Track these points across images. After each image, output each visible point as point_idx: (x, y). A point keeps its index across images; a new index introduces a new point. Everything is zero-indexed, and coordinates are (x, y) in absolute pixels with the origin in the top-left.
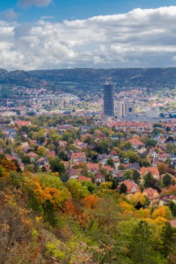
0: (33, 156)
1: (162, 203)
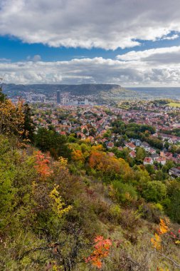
0: (38, 122)
1: (96, 142)
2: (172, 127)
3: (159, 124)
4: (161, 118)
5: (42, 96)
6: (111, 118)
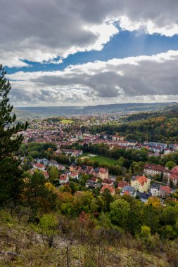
2: (71, 142)
3: (58, 140)
4: (58, 134)
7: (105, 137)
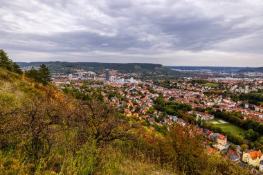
1: (140, 118)
2: (206, 106)
3: (195, 102)
4: (198, 97)
5: (92, 73)
6: (153, 96)
7: (247, 106)
